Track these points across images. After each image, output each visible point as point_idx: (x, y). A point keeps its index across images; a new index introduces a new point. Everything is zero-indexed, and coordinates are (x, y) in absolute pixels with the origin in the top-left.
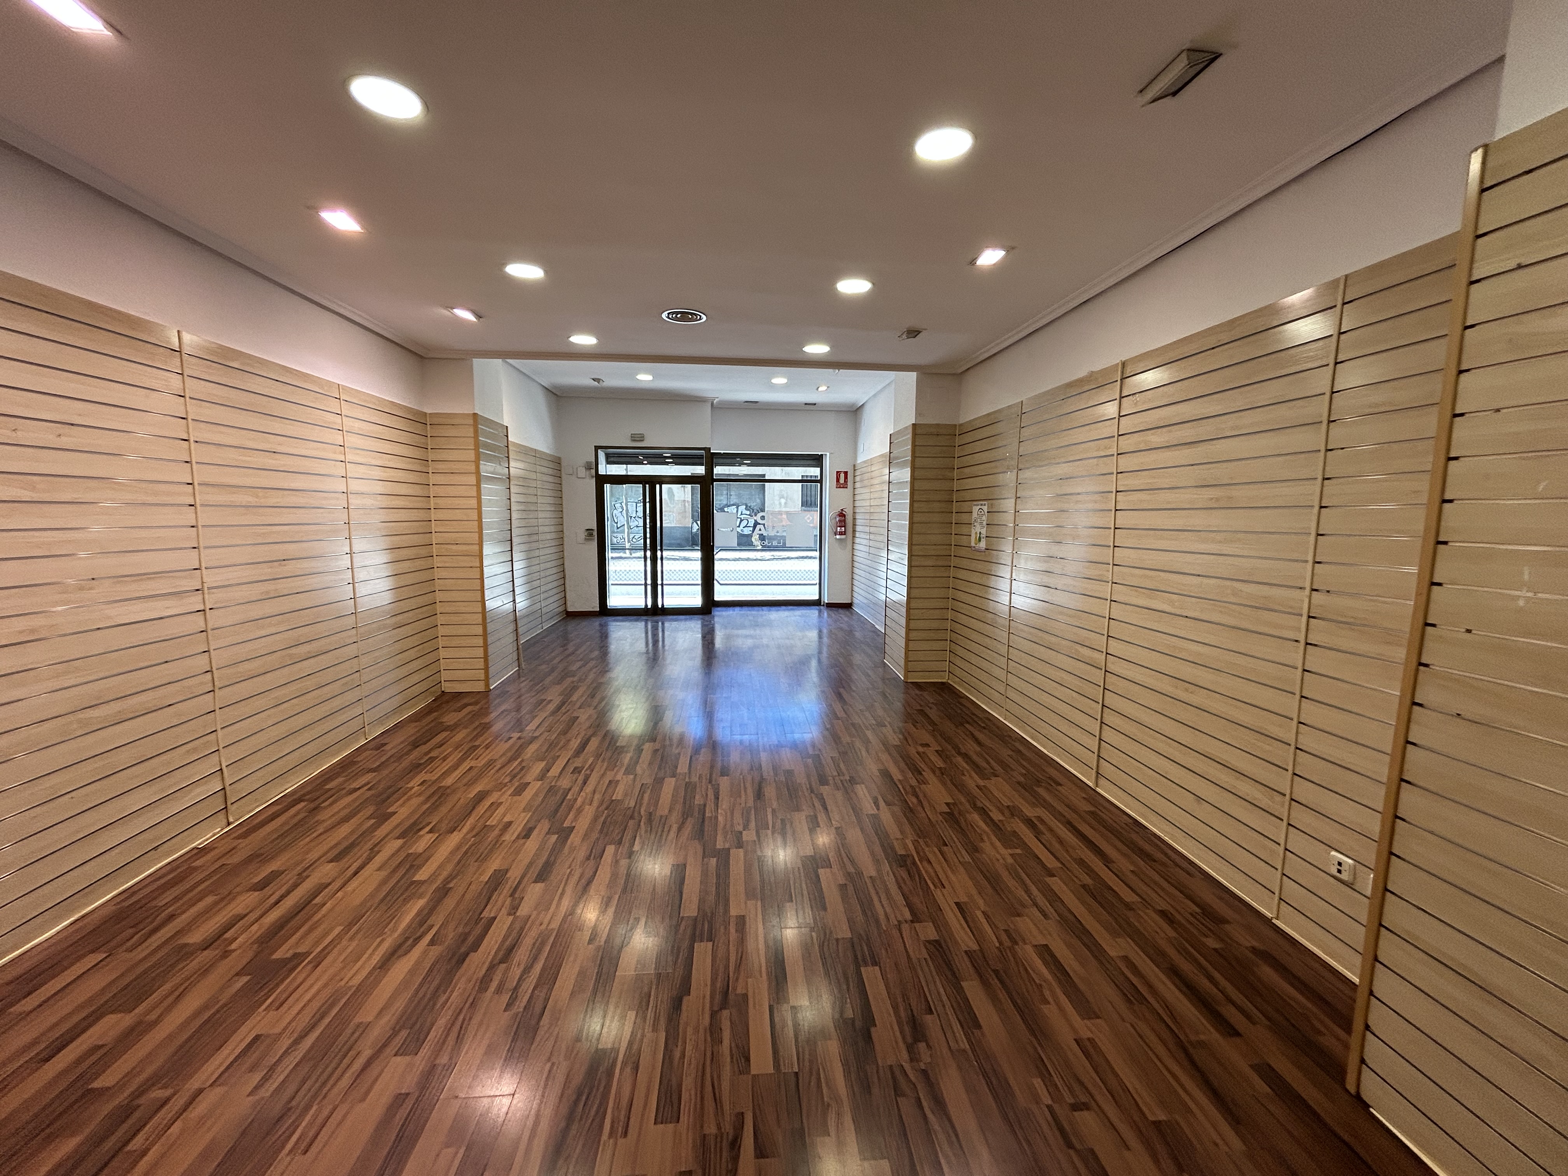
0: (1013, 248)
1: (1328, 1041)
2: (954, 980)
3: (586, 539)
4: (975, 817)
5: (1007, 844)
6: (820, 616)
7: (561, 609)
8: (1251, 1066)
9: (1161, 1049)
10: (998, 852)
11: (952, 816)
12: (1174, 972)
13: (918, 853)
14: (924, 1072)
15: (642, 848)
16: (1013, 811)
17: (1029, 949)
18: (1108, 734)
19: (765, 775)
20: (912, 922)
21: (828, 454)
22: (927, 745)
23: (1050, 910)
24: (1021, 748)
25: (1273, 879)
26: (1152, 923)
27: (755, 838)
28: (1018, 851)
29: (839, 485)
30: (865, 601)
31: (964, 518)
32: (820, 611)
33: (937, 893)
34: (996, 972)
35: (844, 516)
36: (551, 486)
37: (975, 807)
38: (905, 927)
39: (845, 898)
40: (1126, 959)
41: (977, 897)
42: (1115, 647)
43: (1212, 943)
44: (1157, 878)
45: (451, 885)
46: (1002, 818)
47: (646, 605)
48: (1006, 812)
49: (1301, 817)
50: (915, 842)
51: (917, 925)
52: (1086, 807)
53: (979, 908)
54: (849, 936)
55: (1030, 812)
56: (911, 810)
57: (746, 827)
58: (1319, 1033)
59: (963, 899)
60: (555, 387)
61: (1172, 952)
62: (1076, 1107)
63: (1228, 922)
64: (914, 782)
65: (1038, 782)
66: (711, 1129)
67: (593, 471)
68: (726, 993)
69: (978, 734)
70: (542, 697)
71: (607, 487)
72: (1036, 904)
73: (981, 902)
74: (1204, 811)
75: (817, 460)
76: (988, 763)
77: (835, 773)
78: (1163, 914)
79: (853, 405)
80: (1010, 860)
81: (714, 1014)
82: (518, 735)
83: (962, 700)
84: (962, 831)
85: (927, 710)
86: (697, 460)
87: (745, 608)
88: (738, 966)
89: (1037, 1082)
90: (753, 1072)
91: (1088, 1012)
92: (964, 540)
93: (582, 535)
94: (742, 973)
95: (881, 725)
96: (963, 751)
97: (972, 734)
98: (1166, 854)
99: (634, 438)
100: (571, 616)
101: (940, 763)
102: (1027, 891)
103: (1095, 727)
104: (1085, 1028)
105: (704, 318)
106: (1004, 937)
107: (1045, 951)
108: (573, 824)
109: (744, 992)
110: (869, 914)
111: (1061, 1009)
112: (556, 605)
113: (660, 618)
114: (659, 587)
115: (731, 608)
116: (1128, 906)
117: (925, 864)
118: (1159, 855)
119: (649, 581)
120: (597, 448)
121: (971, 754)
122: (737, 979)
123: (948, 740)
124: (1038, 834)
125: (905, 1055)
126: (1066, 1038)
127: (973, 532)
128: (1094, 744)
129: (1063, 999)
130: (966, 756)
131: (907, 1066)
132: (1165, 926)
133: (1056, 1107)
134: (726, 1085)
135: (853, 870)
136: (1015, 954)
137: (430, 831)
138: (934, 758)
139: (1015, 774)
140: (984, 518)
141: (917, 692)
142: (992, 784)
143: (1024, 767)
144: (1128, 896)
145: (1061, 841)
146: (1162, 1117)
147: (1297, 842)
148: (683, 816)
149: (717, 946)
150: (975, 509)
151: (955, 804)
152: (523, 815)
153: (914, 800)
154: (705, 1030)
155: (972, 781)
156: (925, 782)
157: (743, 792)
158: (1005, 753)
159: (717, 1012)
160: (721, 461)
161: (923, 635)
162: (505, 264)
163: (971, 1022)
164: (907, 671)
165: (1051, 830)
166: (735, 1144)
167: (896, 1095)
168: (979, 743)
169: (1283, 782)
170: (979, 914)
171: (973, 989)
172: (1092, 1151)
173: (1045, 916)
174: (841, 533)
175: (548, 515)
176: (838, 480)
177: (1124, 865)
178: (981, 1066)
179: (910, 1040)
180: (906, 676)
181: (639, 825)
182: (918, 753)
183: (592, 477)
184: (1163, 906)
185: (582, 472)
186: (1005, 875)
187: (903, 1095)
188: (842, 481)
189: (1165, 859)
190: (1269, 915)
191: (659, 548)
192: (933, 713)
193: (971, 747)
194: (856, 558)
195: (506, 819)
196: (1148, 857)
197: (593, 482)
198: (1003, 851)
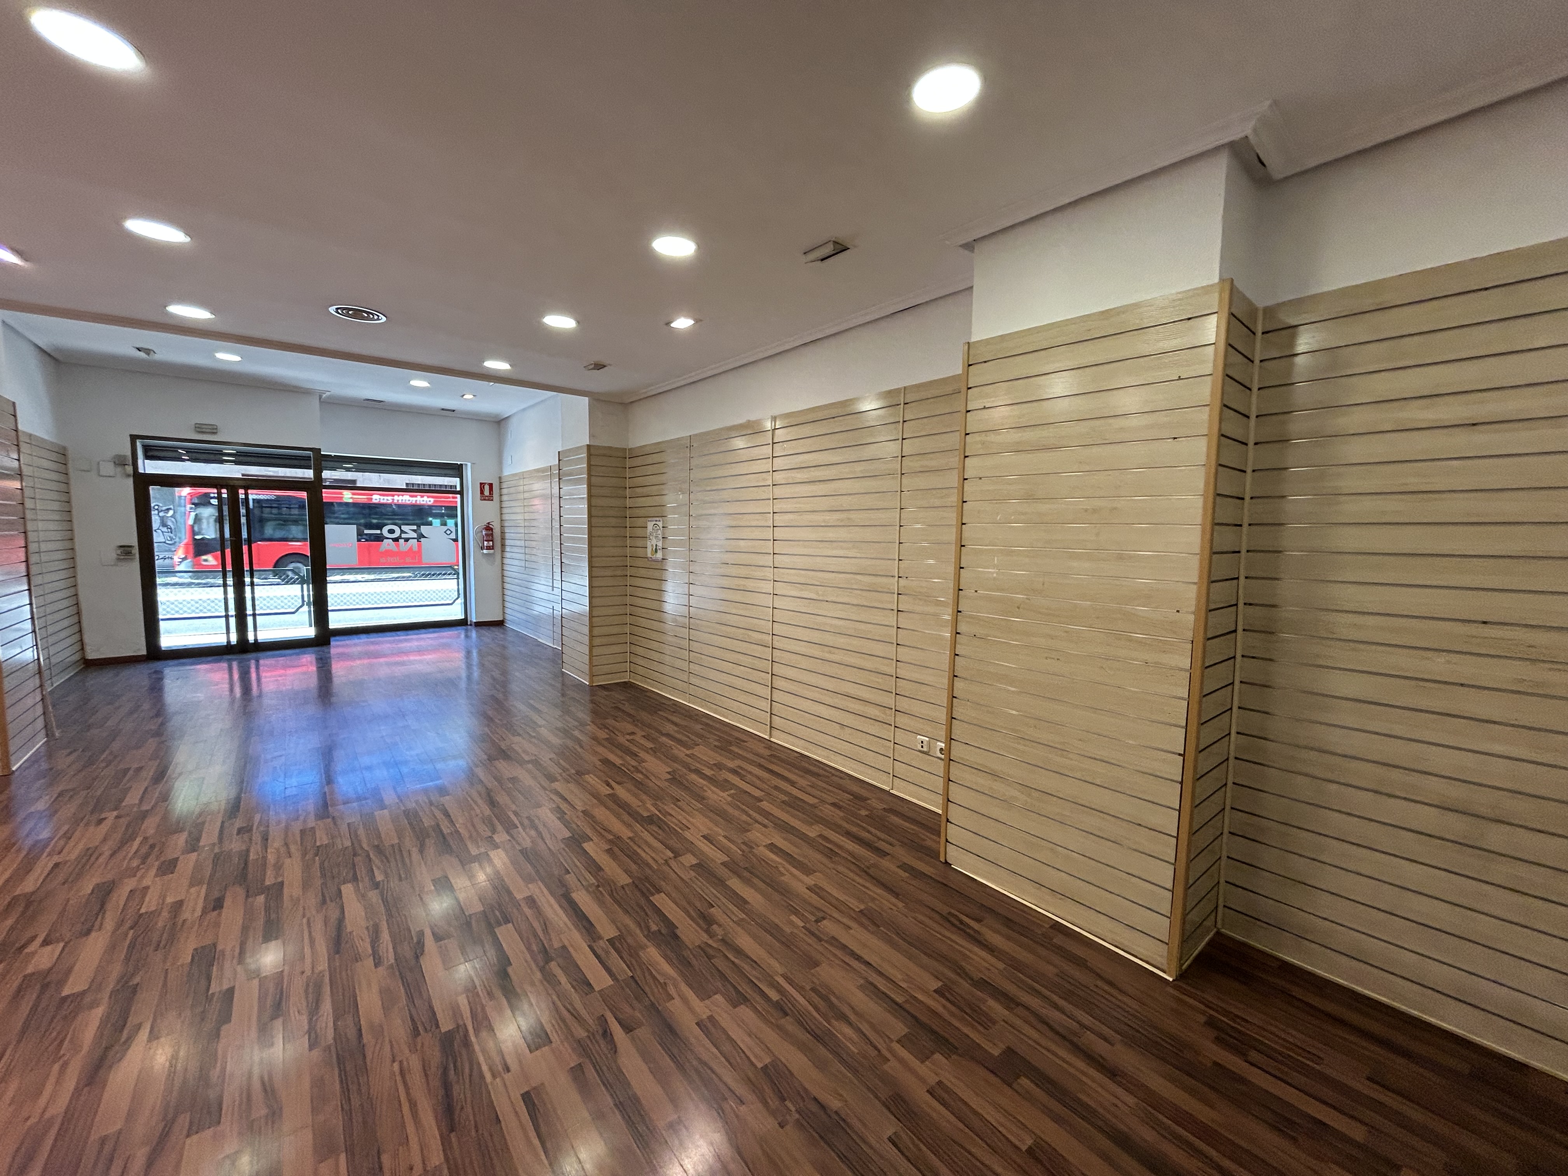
0: (701, 320)
1: (929, 843)
2: (720, 883)
3: (118, 559)
4: (693, 777)
5: (724, 790)
6: (467, 636)
7: (77, 657)
8: (898, 867)
9: (851, 875)
10: (719, 796)
11: (675, 780)
12: (848, 834)
13: (659, 811)
14: (723, 940)
15: (387, 875)
16: (719, 766)
17: (761, 848)
18: (777, 695)
19: (490, 785)
20: (675, 857)
21: (469, 464)
22: (633, 733)
23: (766, 822)
24: (708, 721)
25: (887, 764)
26: (828, 811)
27: (508, 838)
28: (732, 791)
29: (483, 498)
30: (524, 617)
31: (639, 532)
32: (467, 631)
33: (687, 834)
34: (746, 869)
35: (492, 529)
36: (54, 486)
37: (691, 770)
38: (673, 863)
39: (614, 857)
40: (821, 836)
41: (716, 829)
42: (778, 629)
43: (864, 813)
44: (824, 785)
45: (137, 980)
46: (713, 772)
47: (229, 642)
48: (714, 768)
49: (902, 720)
50: (655, 805)
51: (680, 858)
52: (767, 752)
53: (720, 835)
54: (631, 881)
55: (731, 764)
56: (640, 783)
57: (494, 831)
58: (924, 840)
59: (706, 832)
60: (58, 349)
61: (845, 825)
62: (817, 921)
63: (869, 799)
64: (634, 763)
65: (730, 743)
66: (581, 1033)
67: (130, 469)
68: (545, 951)
69: (670, 717)
70: (122, 766)
71: (153, 490)
72: (757, 821)
73: (720, 831)
74: (846, 734)
75: (457, 470)
76: (689, 737)
77: (561, 771)
78: (834, 804)
79: (496, 416)
80: (729, 799)
81: (542, 970)
82: (115, 813)
83: (648, 694)
84: (686, 788)
85: (621, 706)
86: (303, 463)
87: (372, 635)
88: (545, 929)
89: (793, 918)
90: (597, 989)
91: (807, 871)
92: (640, 552)
93: (112, 554)
94: (552, 934)
95: (583, 724)
96: (664, 732)
97: (667, 718)
98: (825, 770)
99: (199, 428)
100: (89, 665)
101: (650, 745)
102: (749, 816)
103: (766, 692)
104: (810, 881)
105: (384, 319)
106: (744, 847)
107: (772, 847)
108: (280, 880)
109: (561, 945)
110: (640, 862)
111: (794, 876)
112: (68, 653)
113: (254, 655)
114: (250, 620)
115: (354, 636)
116: (813, 806)
117: (670, 817)
118: (821, 772)
119: (232, 612)
120: (134, 438)
121: (672, 733)
122: (550, 940)
123: (649, 726)
124: (742, 778)
125: (705, 936)
126: (802, 890)
127: (649, 544)
128: (765, 705)
129: (793, 870)
130: (668, 735)
131: (710, 942)
132: (838, 812)
133: (808, 925)
134: (579, 1005)
135: (612, 837)
136: (755, 855)
137: (46, 943)
138: (643, 741)
139: (711, 740)
140: (659, 532)
141: (606, 693)
142: (696, 751)
143: (716, 735)
144: (812, 800)
145: (758, 778)
146: (862, 907)
147: (900, 737)
148: (418, 839)
149: (518, 923)
150: (650, 525)
151: (674, 771)
152: (193, 890)
153: (640, 776)
154: (542, 982)
155: (680, 752)
156: (644, 761)
157: (474, 805)
158: (698, 727)
159: (544, 967)
160: (331, 464)
161: (605, 640)
162: (126, 218)
163: (741, 902)
164: (592, 676)
165: (750, 773)
166: (607, 1034)
167: (709, 959)
168: (676, 724)
169: (889, 700)
170: (721, 838)
171: (734, 883)
172: (833, 938)
173: (765, 826)
174: (488, 548)
175: (52, 526)
176: (482, 492)
177: (802, 782)
178: (757, 923)
179: (705, 927)
180: (591, 681)
181: (370, 860)
182: (628, 740)
183: (129, 476)
184: (831, 800)
185: (108, 468)
186: (730, 810)
187: (714, 957)
188: (487, 493)
189: (827, 774)
190: (887, 788)
191: (246, 568)
192: (627, 707)
193: (670, 728)
194: (506, 573)
195: (170, 900)
196: (817, 775)
197: (130, 481)
198: (722, 794)
